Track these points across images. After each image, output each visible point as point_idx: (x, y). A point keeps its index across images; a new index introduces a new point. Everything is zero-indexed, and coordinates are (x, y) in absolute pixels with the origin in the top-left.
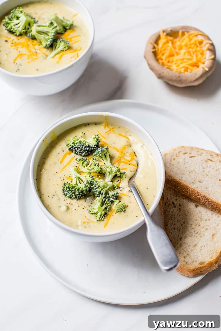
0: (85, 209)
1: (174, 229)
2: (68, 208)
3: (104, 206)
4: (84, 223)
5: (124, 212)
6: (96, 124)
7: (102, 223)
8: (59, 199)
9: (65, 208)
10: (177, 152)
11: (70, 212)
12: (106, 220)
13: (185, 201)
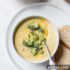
0: (30, 51)
1: (58, 55)
2: (24, 50)
3: (36, 51)
4: (29, 56)
5: (43, 54)
6: (38, 18)
7: (35, 57)
8: (21, 46)
9: (23, 50)
10: (63, 28)
11: (24, 51)
12: (36, 56)
13: (63, 46)
